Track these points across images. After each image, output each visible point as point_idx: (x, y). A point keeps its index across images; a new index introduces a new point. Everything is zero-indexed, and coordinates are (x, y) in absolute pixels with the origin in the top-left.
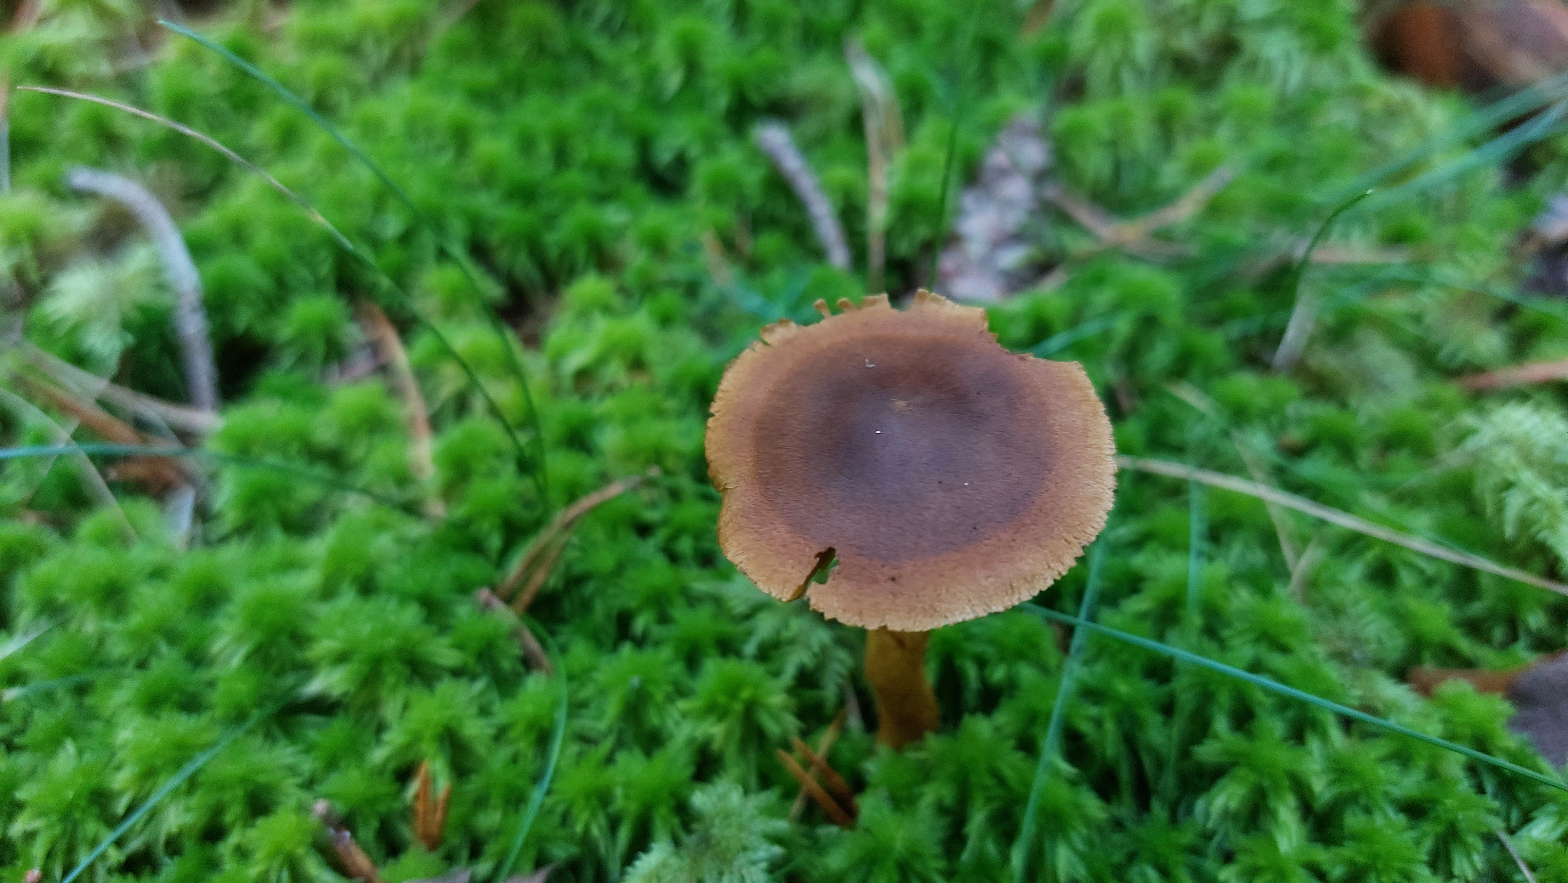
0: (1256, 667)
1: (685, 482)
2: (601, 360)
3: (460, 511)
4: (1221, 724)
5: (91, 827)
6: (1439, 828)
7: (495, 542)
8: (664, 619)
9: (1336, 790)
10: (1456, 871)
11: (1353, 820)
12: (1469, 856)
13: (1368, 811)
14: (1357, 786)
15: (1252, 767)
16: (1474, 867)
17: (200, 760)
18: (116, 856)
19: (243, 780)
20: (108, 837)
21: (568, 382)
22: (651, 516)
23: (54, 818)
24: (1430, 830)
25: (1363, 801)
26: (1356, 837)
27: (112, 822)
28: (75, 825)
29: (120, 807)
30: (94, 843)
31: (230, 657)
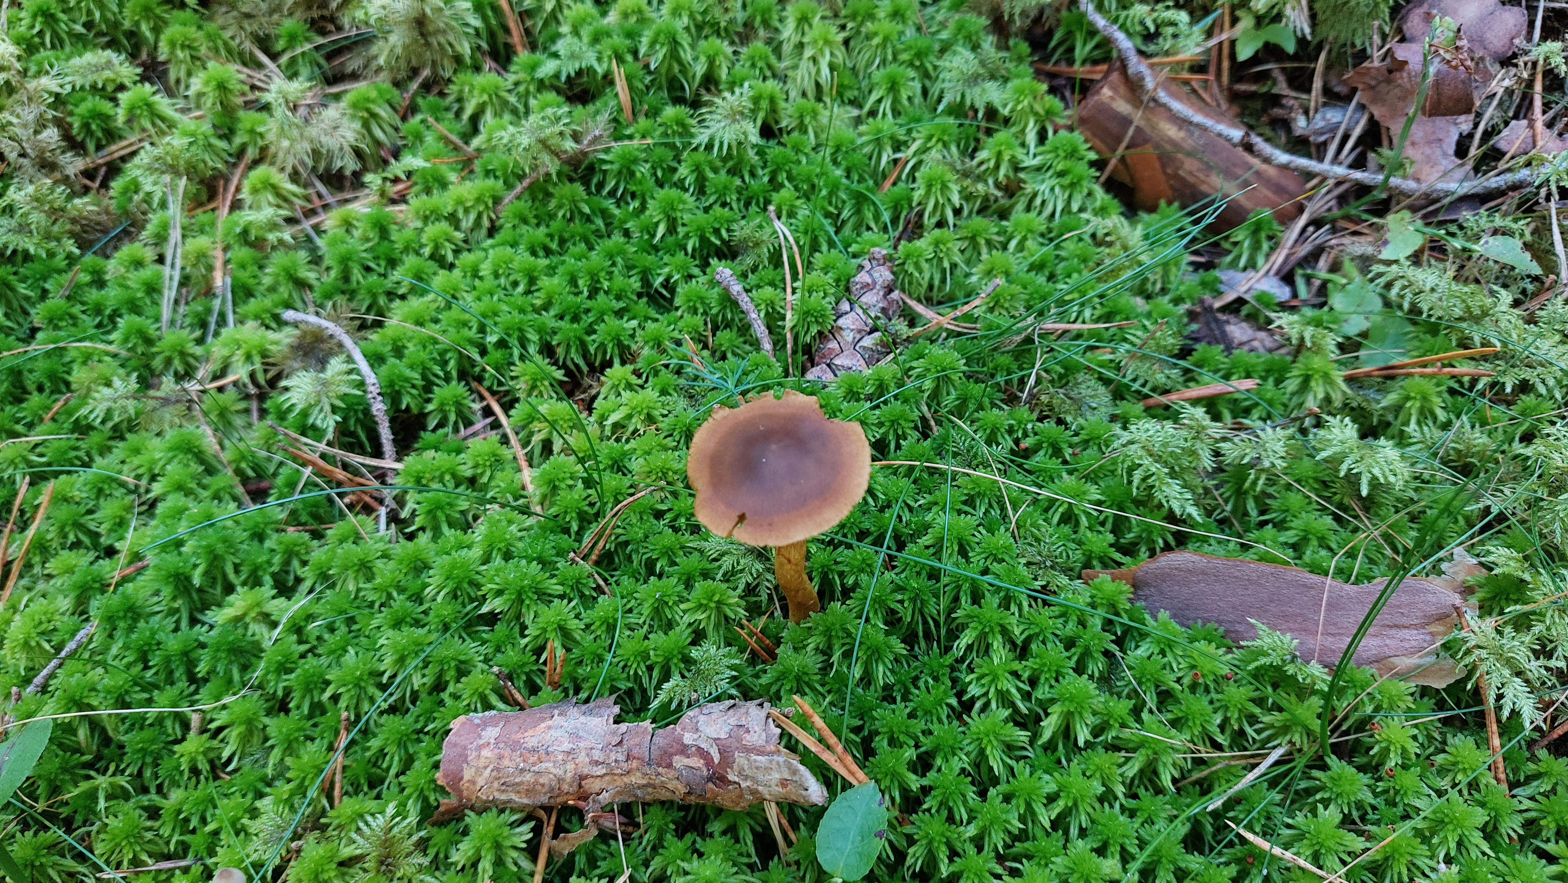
0: (985, 572)
1: (679, 488)
2: (628, 417)
3: (552, 511)
4: (965, 602)
6: (1082, 651)
7: (575, 527)
8: (672, 563)
9: (1027, 633)
11: (1035, 648)
12: (1096, 663)
13: (1044, 643)
14: (1039, 631)
15: (980, 622)
17: (429, 650)
19: (453, 659)
22: (662, 507)
23: (350, 686)
24: (1077, 652)
25: (1041, 638)
26: (1037, 656)
28: (361, 690)
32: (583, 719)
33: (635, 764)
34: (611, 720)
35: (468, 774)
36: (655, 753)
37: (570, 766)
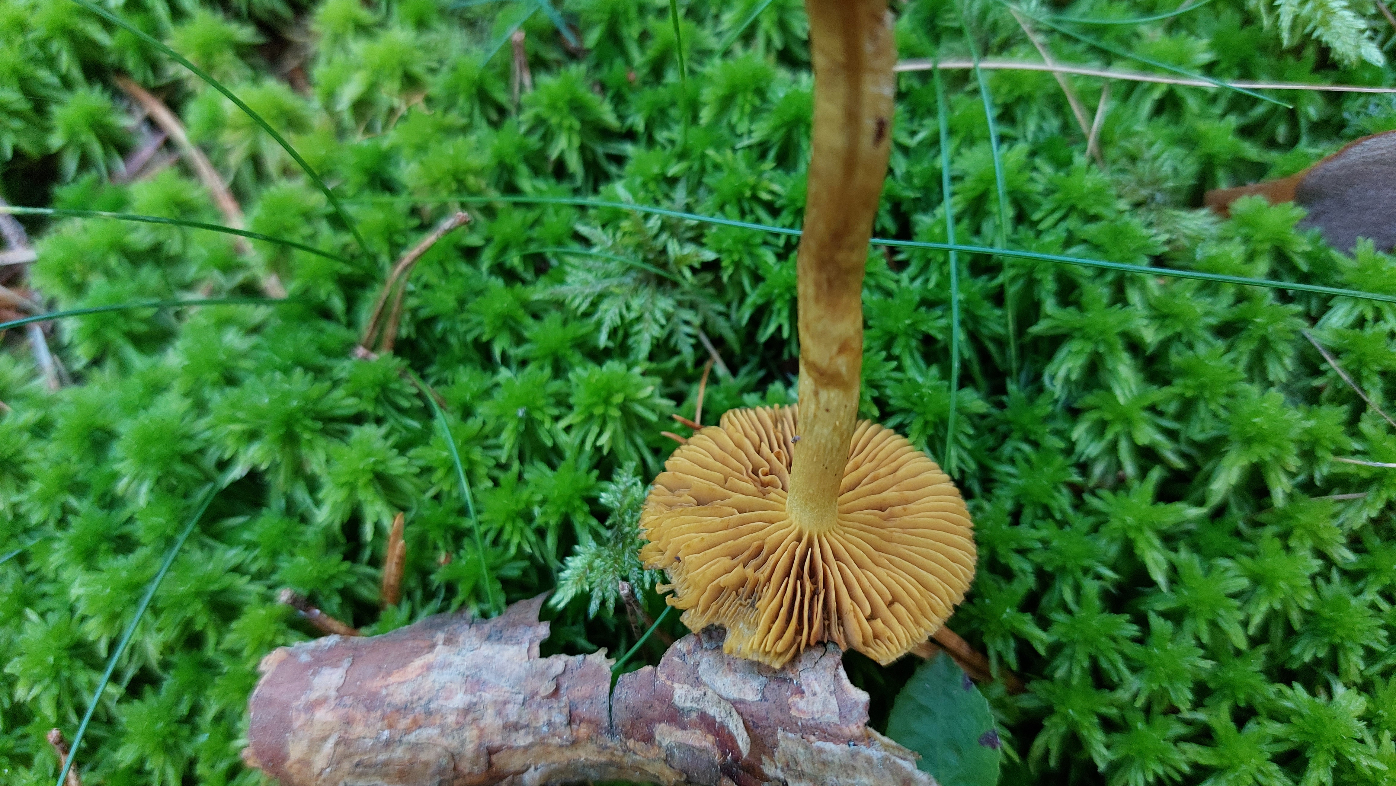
0: (1070, 241)
1: (495, 197)
2: (373, 87)
3: (294, 286)
4: (1049, 305)
5: (82, 677)
6: (1253, 345)
7: (338, 304)
8: (519, 340)
9: (1161, 337)
10: (1271, 377)
11: (1176, 358)
12: (1280, 360)
13: (1190, 346)
14: (1179, 328)
15: (1086, 338)
16: (1285, 369)
17: (151, 590)
18: (116, 691)
19: (198, 594)
20: (102, 679)
21: (348, 119)
22: (474, 240)
23: (47, 681)
24: (1245, 348)
25: (1185, 339)
26: (1183, 373)
27: (98, 666)
28: (70, 681)
29: (102, 649)
30: (92, 687)
31: (137, 493)
32: (487, 649)
33: (583, 731)
34: (536, 650)
35: (296, 751)
36: (621, 715)
37: (471, 734)
